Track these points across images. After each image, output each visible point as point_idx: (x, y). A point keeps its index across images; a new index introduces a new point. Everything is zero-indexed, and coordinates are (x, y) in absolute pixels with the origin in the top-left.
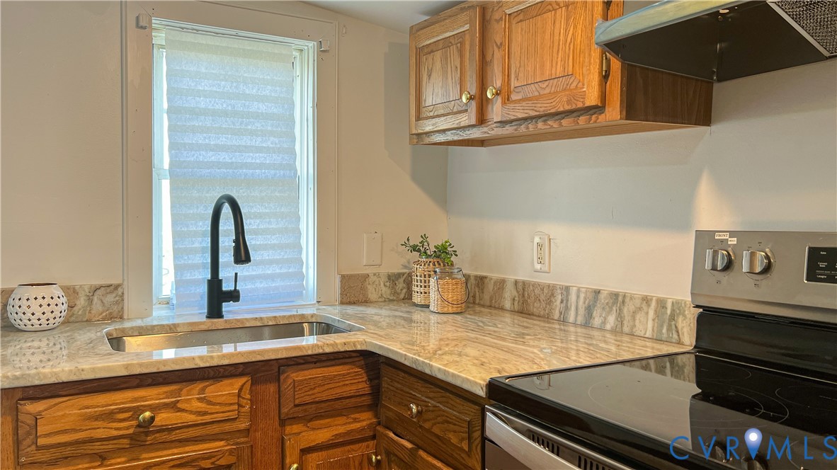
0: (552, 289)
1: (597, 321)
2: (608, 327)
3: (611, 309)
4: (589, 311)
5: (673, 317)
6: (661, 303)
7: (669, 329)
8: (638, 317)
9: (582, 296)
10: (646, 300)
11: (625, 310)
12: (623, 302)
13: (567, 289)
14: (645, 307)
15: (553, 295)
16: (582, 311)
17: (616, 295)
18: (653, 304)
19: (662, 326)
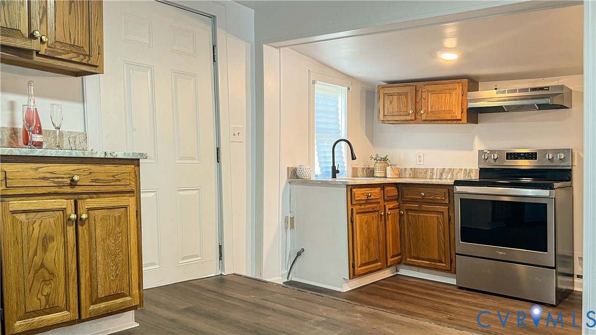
0: (427, 170)
1: (444, 177)
2: (448, 178)
3: (449, 173)
4: (441, 174)
5: (469, 173)
6: (466, 170)
7: (468, 176)
8: (458, 174)
9: (439, 170)
10: (461, 169)
11: (454, 173)
12: (453, 171)
13: (433, 169)
14: (460, 171)
15: (427, 171)
16: (439, 174)
17: (451, 169)
18: (463, 170)
19: (466, 176)
